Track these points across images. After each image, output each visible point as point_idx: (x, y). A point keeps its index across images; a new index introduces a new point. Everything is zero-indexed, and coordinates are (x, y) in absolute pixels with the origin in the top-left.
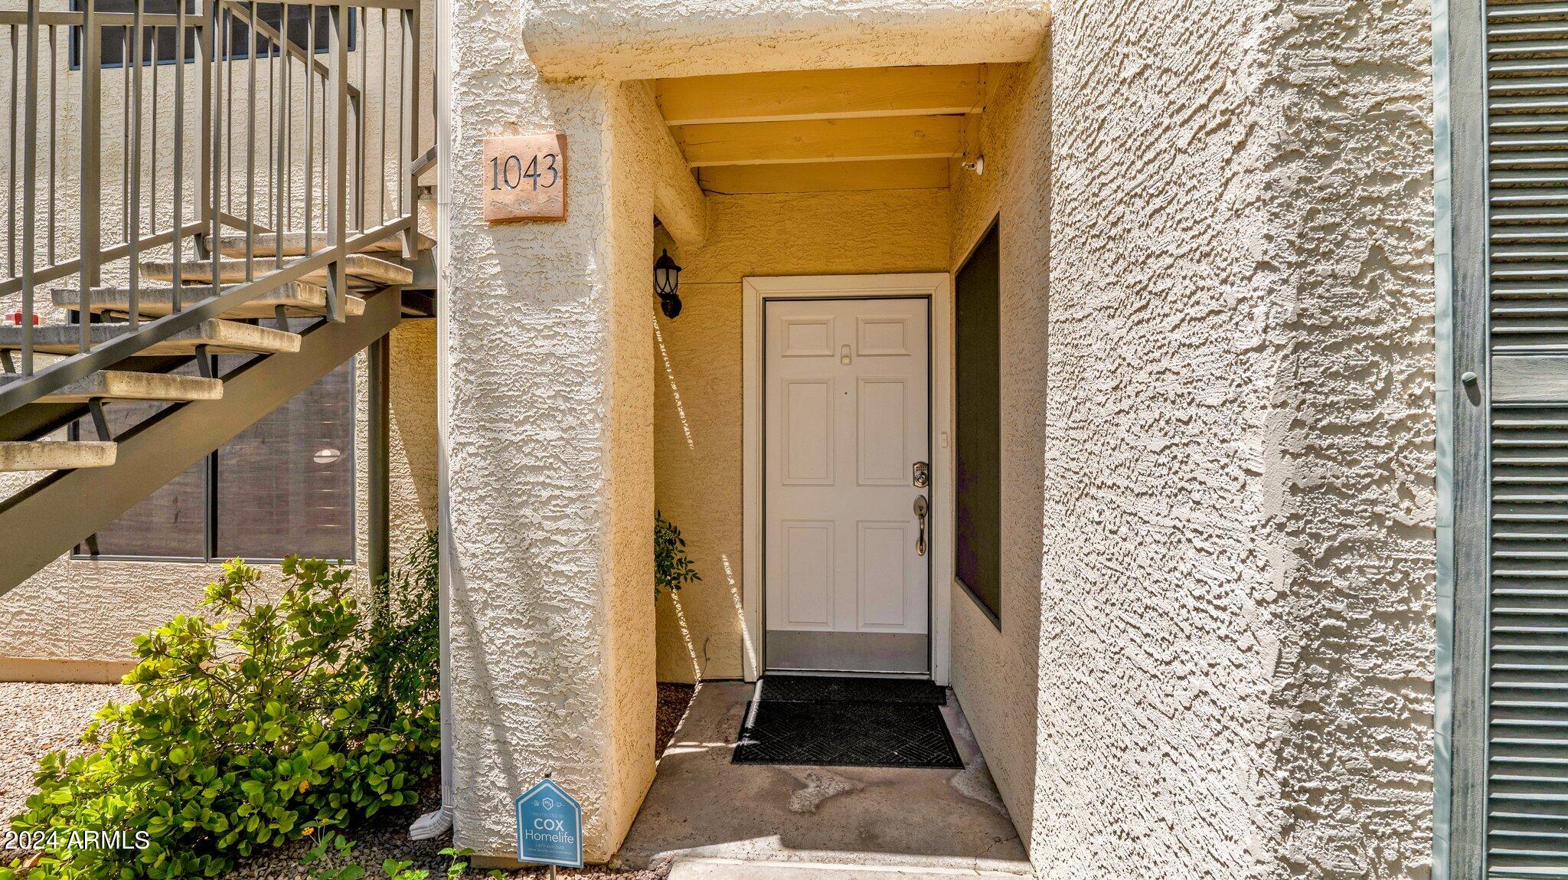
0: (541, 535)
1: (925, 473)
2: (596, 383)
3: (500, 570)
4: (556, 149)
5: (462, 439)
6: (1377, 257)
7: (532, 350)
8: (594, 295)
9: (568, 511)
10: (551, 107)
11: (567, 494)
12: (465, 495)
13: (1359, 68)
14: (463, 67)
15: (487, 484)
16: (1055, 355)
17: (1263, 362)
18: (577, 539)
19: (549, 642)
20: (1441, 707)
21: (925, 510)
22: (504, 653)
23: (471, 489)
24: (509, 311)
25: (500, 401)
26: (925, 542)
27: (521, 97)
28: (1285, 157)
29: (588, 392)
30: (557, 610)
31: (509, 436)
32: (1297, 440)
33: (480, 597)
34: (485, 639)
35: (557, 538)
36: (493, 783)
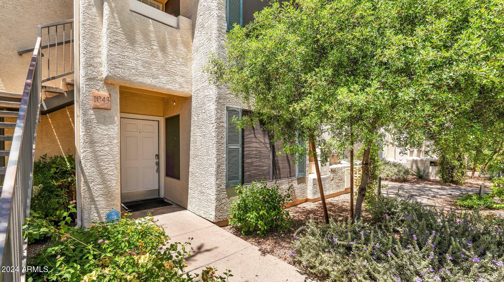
0: (105, 168)
1: (158, 156)
2: (117, 140)
3: (95, 175)
4: (109, 97)
5: (86, 150)
6: (222, 137)
7: (103, 133)
8: (116, 124)
9: (111, 163)
10: (107, 88)
11: (111, 160)
12: (86, 161)
13: (221, 122)
14: (85, 76)
15: (92, 158)
16: (192, 139)
17: (215, 144)
18: (113, 168)
19: (107, 187)
20: (225, 171)
21: (158, 164)
22: (97, 191)
23: (88, 160)
24: (97, 125)
25: (95, 142)
26: (158, 171)
27: (100, 85)
28: (216, 128)
29: (115, 141)
30: (109, 181)
31: (98, 149)
32: (217, 151)
33: (91, 180)
34: (92, 188)
35: (109, 168)
36: (94, 216)
